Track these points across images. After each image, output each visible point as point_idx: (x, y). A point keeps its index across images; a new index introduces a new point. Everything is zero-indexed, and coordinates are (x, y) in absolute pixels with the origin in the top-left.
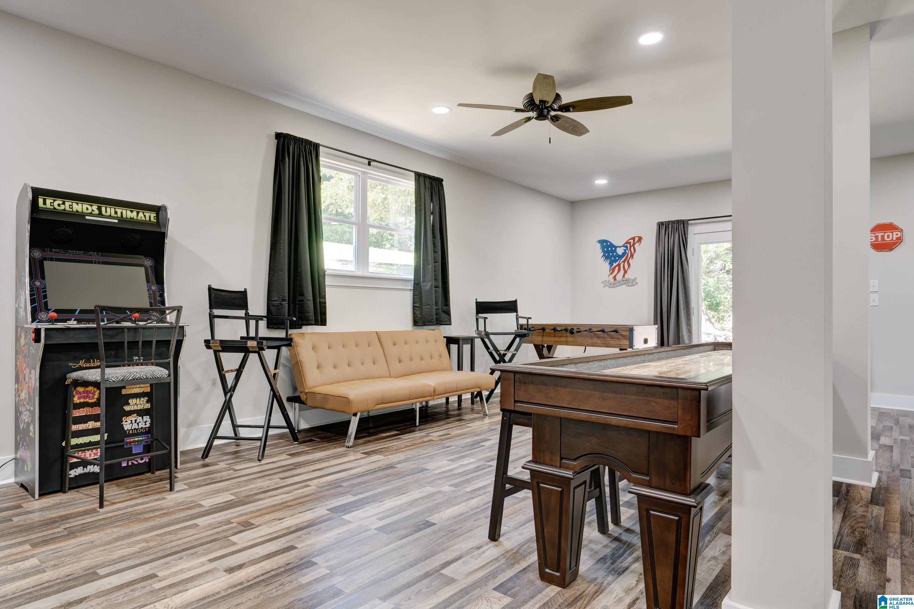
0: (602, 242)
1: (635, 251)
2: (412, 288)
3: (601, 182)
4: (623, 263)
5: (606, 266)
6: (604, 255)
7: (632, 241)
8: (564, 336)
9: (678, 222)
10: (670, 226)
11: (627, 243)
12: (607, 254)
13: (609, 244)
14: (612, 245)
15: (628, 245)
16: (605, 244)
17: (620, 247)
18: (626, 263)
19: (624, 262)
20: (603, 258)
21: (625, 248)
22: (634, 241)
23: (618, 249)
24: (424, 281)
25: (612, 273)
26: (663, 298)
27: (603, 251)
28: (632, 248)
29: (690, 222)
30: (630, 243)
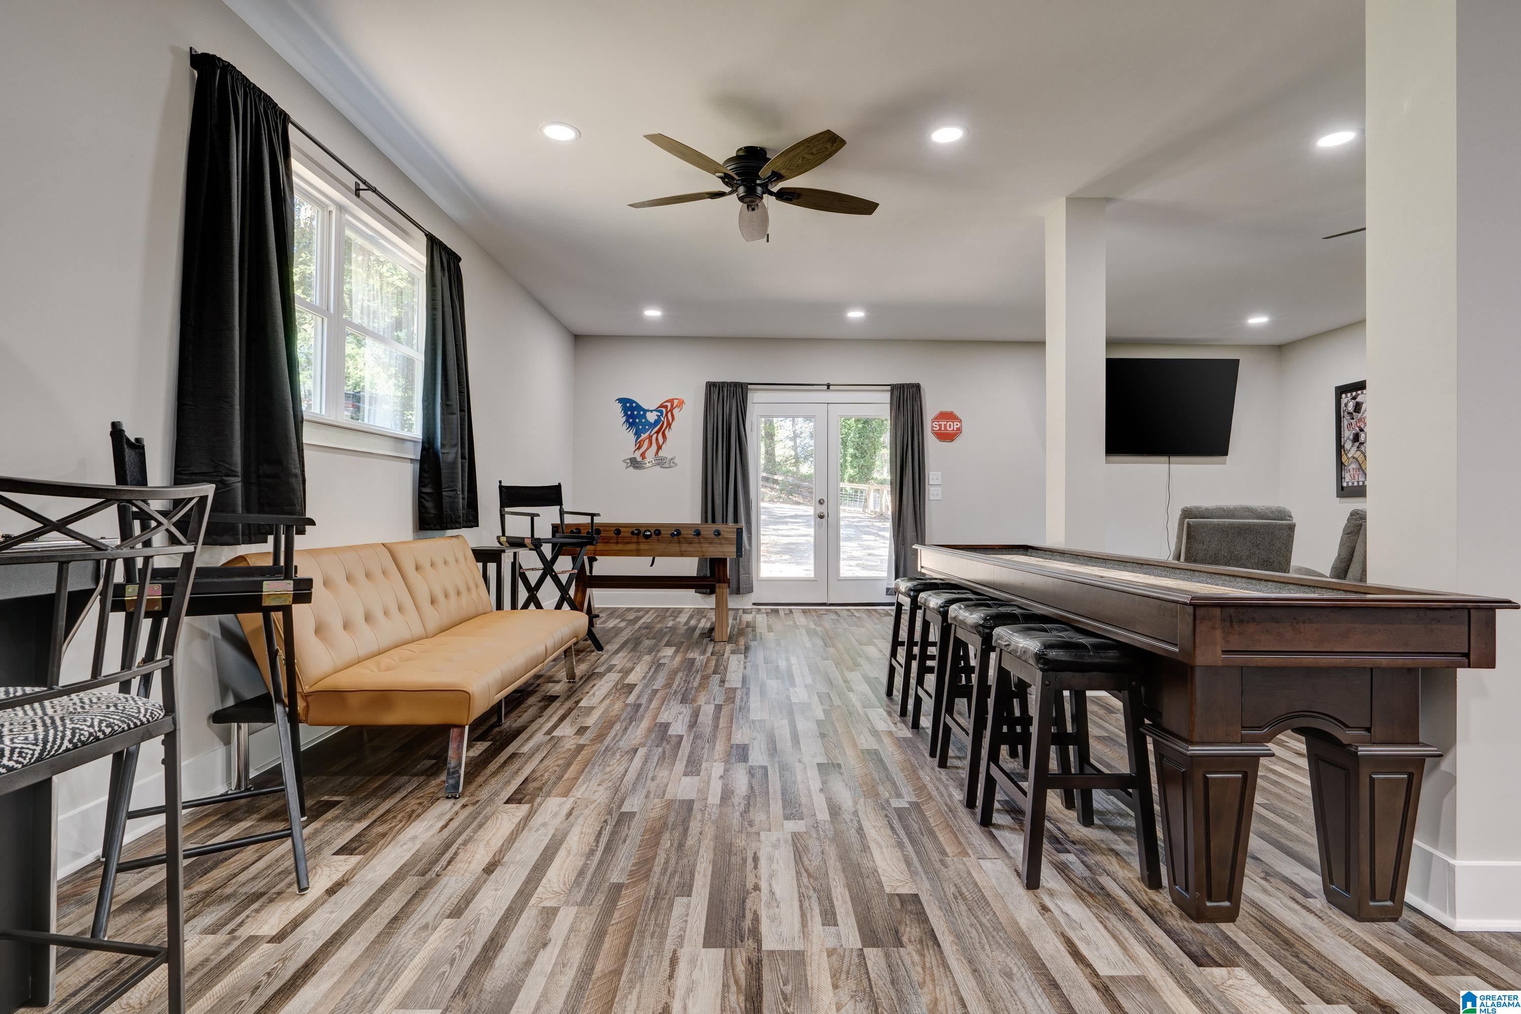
0: (621, 400)
1: (673, 419)
2: (419, 458)
3: (653, 313)
4: (656, 435)
5: (630, 436)
6: (627, 421)
7: (669, 404)
8: (633, 543)
9: (736, 385)
10: (725, 389)
11: (661, 406)
12: (631, 420)
13: (634, 405)
14: (639, 408)
15: (664, 410)
16: (628, 405)
17: (652, 411)
18: (660, 435)
19: (658, 432)
20: (625, 425)
21: (659, 414)
22: (672, 405)
23: (648, 415)
24: (443, 445)
25: (639, 448)
26: (716, 487)
27: (626, 414)
28: (669, 414)
29: (749, 387)
30: (666, 407)
